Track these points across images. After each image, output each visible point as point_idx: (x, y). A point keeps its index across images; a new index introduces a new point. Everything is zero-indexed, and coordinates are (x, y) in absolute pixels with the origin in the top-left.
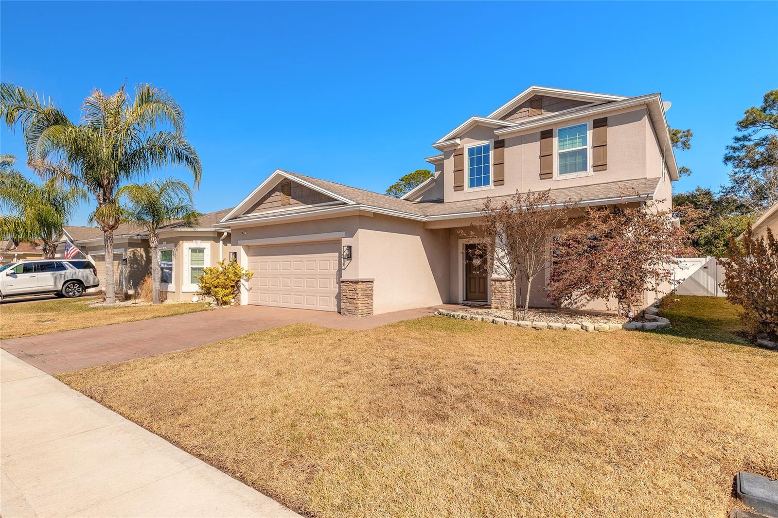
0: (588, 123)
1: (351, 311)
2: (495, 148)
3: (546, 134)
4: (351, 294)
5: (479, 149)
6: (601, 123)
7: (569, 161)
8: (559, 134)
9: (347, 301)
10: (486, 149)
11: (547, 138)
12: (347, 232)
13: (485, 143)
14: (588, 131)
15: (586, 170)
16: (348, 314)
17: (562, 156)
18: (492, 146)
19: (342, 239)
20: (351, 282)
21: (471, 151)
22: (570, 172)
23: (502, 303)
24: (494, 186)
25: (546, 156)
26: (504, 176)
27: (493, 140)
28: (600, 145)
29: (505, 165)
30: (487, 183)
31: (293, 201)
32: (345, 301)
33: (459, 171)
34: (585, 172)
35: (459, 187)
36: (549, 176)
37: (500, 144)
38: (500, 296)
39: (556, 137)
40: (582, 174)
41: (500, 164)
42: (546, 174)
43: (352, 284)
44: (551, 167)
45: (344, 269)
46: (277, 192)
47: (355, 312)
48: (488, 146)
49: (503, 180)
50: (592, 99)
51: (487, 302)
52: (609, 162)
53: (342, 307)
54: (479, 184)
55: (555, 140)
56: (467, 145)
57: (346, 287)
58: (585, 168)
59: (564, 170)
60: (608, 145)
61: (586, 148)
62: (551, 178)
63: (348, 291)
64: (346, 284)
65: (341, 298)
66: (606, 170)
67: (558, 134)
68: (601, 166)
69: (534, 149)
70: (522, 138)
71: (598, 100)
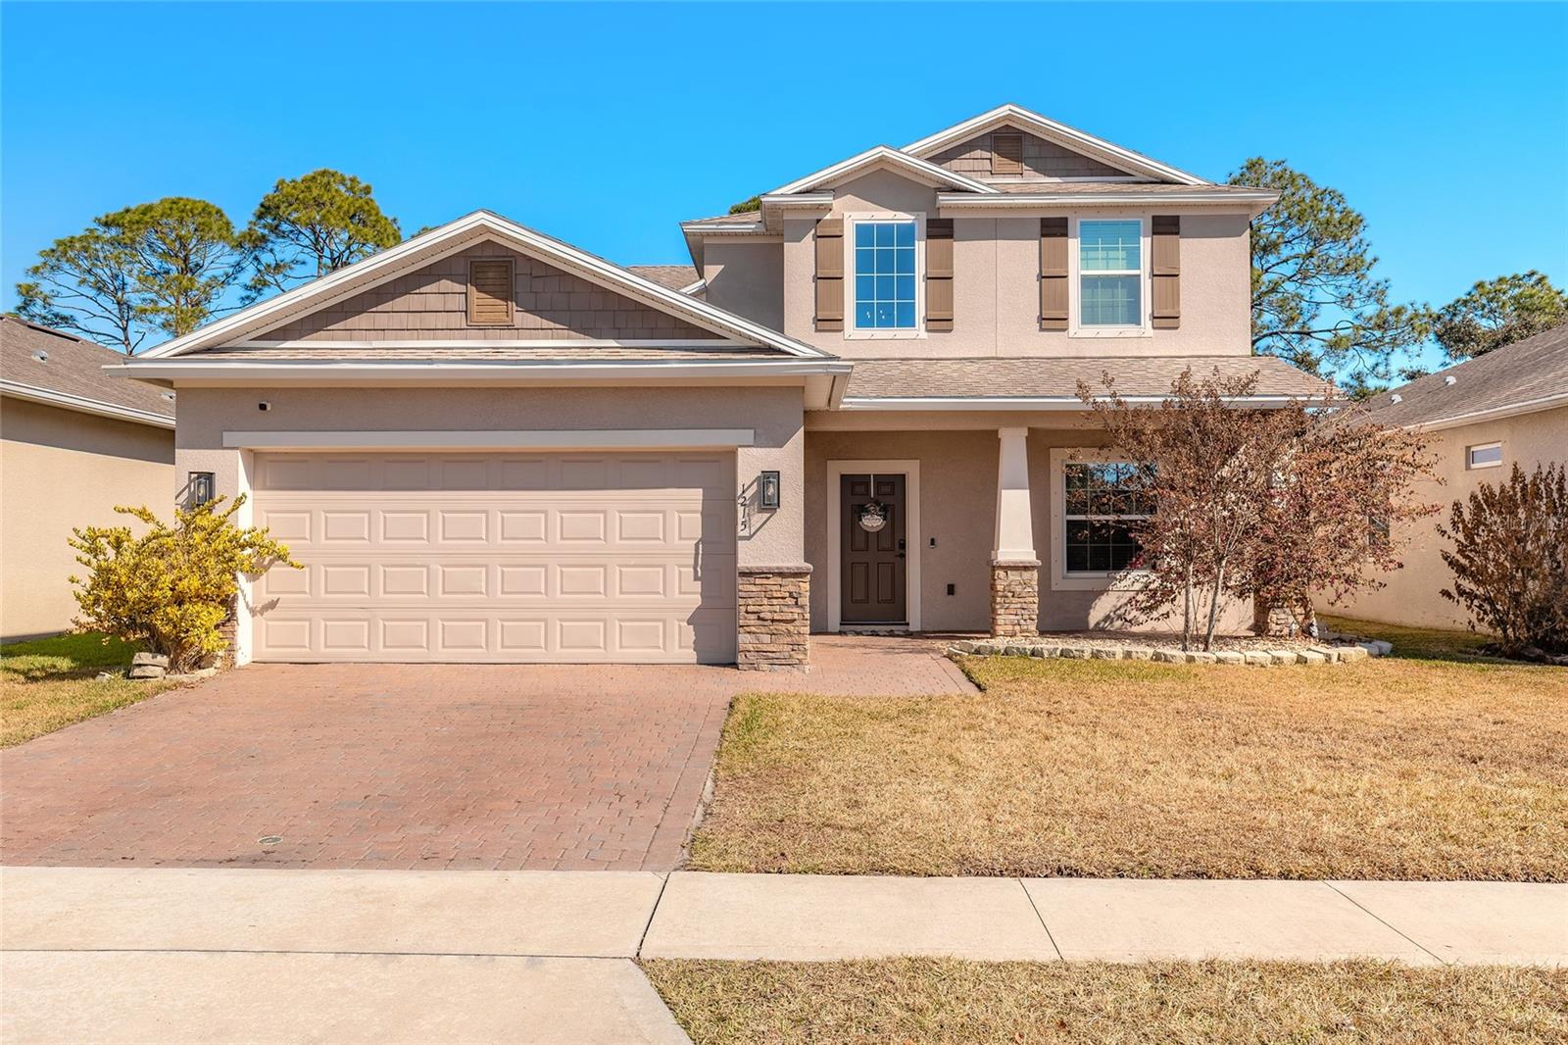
0: (1142, 220)
1: (777, 655)
2: (929, 237)
3: (1054, 227)
4: (777, 608)
5: (885, 232)
6: (1166, 225)
7: (1102, 296)
8: (1081, 231)
9: (763, 630)
10: (907, 234)
11: (1055, 235)
12: (758, 431)
13: (904, 218)
14: (1141, 238)
15: (1138, 323)
16: (765, 667)
17: (1088, 282)
18: (921, 229)
19: (739, 449)
20: (781, 575)
21: (864, 233)
22: (1102, 323)
23: (1022, 622)
24: (928, 331)
25: (1051, 277)
26: (952, 310)
27: (924, 216)
28: (1167, 275)
29: (955, 283)
30: (906, 319)
31: (522, 318)
32: (753, 629)
33: (827, 279)
34: (1133, 326)
35: (827, 322)
36: (1058, 325)
37: (941, 229)
38: (1019, 606)
39: (1075, 237)
40: (1130, 330)
41: (941, 279)
42: (1052, 320)
43: (779, 580)
44: (1065, 306)
45: (748, 538)
46: (443, 281)
47: (791, 657)
48: (911, 227)
49: (951, 320)
50: (1130, 165)
51: (908, 624)
52: (1184, 311)
53: (741, 647)
54: (886, 322)
55: (1074, 245)
56: (853, 214)
57: (759, 588)
58: (1135, 319)
59: (1090, 317)
60: (1181, 276)
61: (1139, 276)
62: (1064, 330)
63: (765, 601)
64: (758, 581)
65: (741, 622)
66: (1177, 328)
67: (1078, 233)
68: (1167, 320)
69: (1023, 255)
70: (997, 226)
71: (1144, 171)
